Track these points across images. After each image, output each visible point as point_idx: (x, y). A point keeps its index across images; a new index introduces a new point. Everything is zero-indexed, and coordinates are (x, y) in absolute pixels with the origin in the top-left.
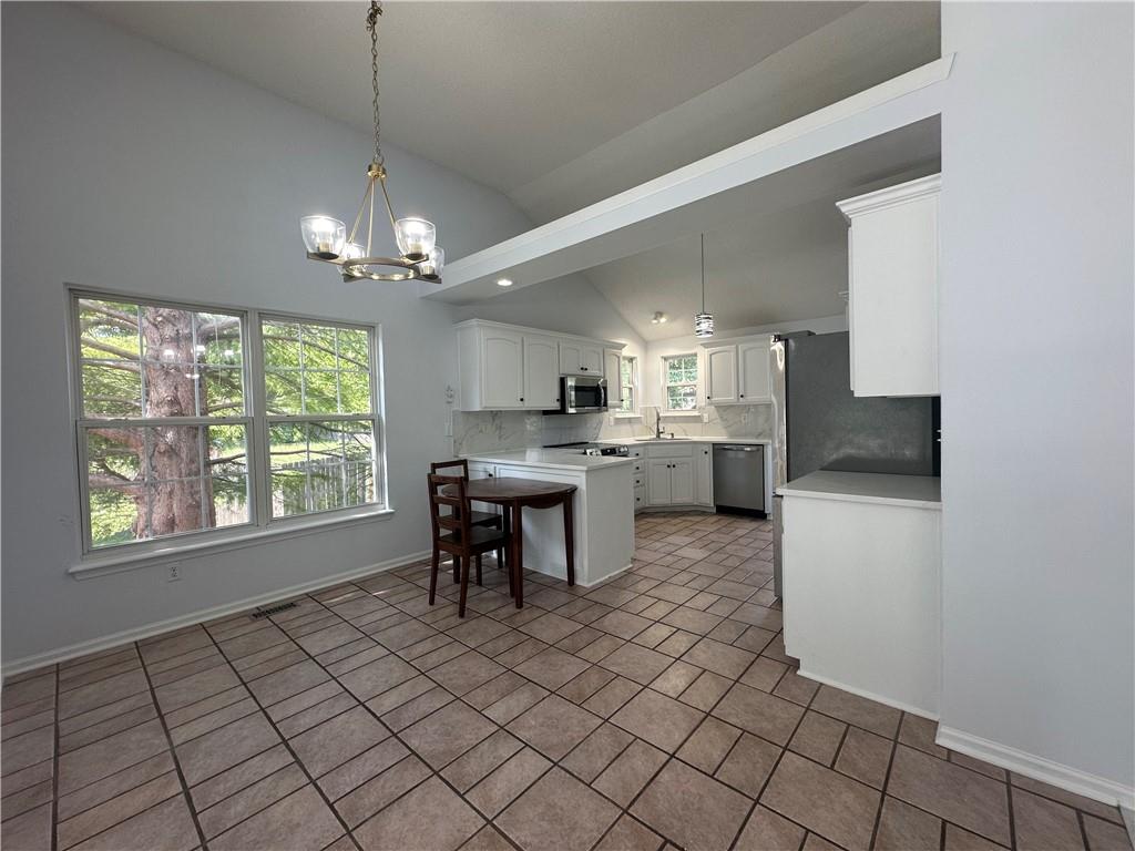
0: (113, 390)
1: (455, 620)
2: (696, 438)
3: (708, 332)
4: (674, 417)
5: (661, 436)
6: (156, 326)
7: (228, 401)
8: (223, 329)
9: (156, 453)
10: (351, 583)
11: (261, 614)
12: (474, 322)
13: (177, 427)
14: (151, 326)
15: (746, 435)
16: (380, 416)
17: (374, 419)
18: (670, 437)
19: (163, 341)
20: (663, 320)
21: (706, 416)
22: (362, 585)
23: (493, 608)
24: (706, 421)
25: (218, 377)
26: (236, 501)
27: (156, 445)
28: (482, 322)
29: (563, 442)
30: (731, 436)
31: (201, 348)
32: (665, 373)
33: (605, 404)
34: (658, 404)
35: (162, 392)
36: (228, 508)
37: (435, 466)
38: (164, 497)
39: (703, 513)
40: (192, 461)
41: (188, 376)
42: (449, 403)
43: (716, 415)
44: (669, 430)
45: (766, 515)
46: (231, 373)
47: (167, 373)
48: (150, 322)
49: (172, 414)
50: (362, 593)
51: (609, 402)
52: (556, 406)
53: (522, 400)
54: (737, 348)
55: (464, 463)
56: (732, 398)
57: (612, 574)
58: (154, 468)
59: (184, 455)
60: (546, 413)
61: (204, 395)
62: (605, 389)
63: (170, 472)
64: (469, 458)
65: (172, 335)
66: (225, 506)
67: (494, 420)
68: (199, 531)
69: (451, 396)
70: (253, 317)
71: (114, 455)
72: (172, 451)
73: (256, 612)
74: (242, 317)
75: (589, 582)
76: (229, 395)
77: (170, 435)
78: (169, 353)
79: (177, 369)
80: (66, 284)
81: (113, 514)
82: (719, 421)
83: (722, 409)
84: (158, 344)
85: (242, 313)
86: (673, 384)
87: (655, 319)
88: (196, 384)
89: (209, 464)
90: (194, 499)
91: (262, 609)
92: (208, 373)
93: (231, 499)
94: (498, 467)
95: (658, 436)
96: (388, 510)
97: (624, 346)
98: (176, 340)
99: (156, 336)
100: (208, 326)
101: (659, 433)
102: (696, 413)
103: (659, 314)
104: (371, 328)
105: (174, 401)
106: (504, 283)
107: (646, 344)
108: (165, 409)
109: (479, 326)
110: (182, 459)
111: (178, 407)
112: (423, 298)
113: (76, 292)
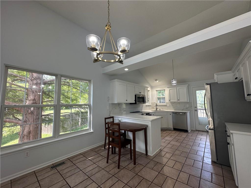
0: (19, 96)
1: (116, 170)
2: (166, 110)
3: (175, 84)
4: (160, 105)
5: (157, 110)
6: (31, 80)
7: (48, 100)
8: (49, 82)
9: (28, 113)
10: (81, 154)
11: (54, 167)
12: (116, 80)
13: (34, 107)
14: (30, 80)
15: (179, 110)
16: (91, 104)
17: (89, 105)
18: (159, 110)
19: (33, 84)
20: (157, 81)
21: (168, 105)
22: (84, 155)
23: (126, 165)
24: (168, 106)
25: (46, 94)
26: (47, 125)
27: (28, 111)
28: (118, 80)
29: (135, 111)
30: (175, 110)
31: (43, 86)
32: (157, 94)
33: (145, 102)
34: (156, 102)
35: (31, 97)
36: (45, 127)
37: (106, 119)
38: (28, 125)
39: (170, 130)
40: (37, 115)
41: (39, 93)
42: (108, 101)
43: (171, 104)
44: (159, 108)
45: (188, 131)
46: (49, 92)
47: (33, 92)
48: (30, 79)
49: (33, 103)
50: (84, 158)
51: (146, 101)
52: (134, 102)
53: (127, 100)
54: (177, 88)
55: (113, 117)
56: (176, 100)
57: (157, 151)
58: (26, 117)
59: (35, 114)
60: (131, 104)
61: (42, 98)
62: (145, 98)
63: (31, 118)
64: (114, 116)
65: (36, 83)
66: (44, 126)
67: (119, 106)
68: (37, 140)
69: (109, 99)
70: (59, 76)
71: (17, 113)
72: (32, 113)
73: (52, 166)
74: (56, 76)
75: (152, 154)
76: (48, 98)
77: (32, 109)
78: (34, 87)
79: (36, 92)
80: (5, 64)
81: (15, 128)
82: (172, 106)
83: (172, 103)
84: (32, 85)
85: (56, 75)
86: (159, 97)
87: (155, 81)
88: (41, 95)
89: (42, 116)
90: (36, 126)
91: (54, 165)
92: (44, 93)
93: (46, 124)
94: (122, 119)
95: (156, 110)
96: (92, 131)
97: (148, 87)
98: (36, 84)
99: (32, 83)
100: (45, 81)
101: (156, 109)
102: (165, 104)
103: (156, 80)
104: (90, 81)
105: (34, 100)
106: (126, 70)
107: (152, 87)
108: (32, 102)
109: (117, 81)
110: (34, 115)
111: (35, 101)
112: (103, 74)
113: (8, 67)
